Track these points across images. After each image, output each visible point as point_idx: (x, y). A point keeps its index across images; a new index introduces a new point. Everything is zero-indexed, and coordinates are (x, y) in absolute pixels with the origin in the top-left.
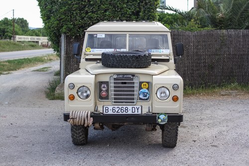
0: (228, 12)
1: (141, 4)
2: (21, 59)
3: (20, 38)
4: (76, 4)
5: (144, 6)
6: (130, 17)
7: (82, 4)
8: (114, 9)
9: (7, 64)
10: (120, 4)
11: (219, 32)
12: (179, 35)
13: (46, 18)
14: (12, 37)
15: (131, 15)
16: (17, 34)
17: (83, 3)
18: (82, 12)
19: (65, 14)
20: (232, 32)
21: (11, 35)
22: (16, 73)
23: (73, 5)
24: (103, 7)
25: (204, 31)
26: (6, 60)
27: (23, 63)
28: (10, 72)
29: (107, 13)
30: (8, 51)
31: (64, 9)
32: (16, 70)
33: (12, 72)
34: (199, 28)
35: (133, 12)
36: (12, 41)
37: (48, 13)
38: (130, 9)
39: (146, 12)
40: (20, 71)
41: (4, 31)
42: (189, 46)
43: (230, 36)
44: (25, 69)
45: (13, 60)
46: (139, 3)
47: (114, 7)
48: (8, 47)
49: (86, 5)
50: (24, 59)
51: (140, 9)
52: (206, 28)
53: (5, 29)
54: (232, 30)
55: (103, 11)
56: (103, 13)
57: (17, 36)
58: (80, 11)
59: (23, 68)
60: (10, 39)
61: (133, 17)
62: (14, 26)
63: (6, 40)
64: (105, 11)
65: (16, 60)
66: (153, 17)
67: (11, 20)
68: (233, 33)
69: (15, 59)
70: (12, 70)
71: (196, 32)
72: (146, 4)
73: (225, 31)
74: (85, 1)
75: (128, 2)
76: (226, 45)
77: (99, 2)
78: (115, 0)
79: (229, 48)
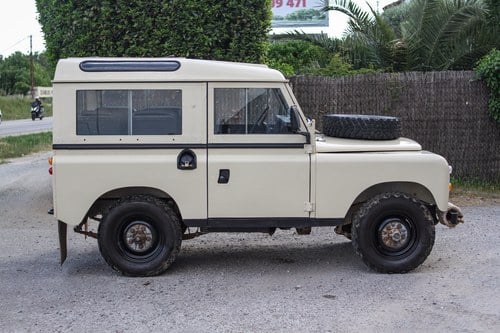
0: (415, 37)
1: (232, 25)
2: (34, 135)
3: (45, 93)
4: (106, 29)
5: (238, 31)
6: (210, 52)
7: (117, 28)
8: (179, 37)
9: (5, 144)
10: (190, 26)
11: (388, 78)
12: (309, 84)
13: (53, 55)
14: (28, 89)
15: (213, 47)
16: (39, 83)
17: (120, 27)
18: (118, 43)
19: (86, 47)
20: (414, 76)
21: (27, 86)
22: (17, 162)
23: (101, 30)
24: (159, 33)
25: (358, 75)
26: (4, 136)
27: (37, 142)
28: (6, 160)
29: (166, 45)
30: (19, 118)
31: (84, 38)
32: (21, 156)
33: (11, 160)
34: (349, 69)
35: (217, 42)
36: (28, 97)
37: (57, 47)
38: (210, 36)
39: (243, 41)
40: (28, 157)
41: (12, 79)
42: (329, 105)
43: (410, 85)
44: (40, 153)
45: (19, 137)
46: (228, 24)
47: (180, 32)
48: (18, 110)
49: (125, 30)
50: (42, 134)
51: (231, 35)
52: (363, 70)
53: (14, 74)
54: (415, 73)
55: (157, 42)
56: (158, 44)
57: (40, 89)
58: (115, 41)
59: (36, 151)
60: (25, 94)
61: (218, 52)
62: (32, 69)
63: (14, 97)
64: (163, 41)
65: (24, 137)
66: (256, 50)
67: (28, 57)
68: (416, 79)
69: (23, 134)
70: (13, 156)
71: (343, 78)
72: (243, 25)
73: (399, 76)
74: (123, 23)
75: (206, 23)
76: (401, 102)
77: (150, 24)
78: (180, 20)
79: (407, 107)
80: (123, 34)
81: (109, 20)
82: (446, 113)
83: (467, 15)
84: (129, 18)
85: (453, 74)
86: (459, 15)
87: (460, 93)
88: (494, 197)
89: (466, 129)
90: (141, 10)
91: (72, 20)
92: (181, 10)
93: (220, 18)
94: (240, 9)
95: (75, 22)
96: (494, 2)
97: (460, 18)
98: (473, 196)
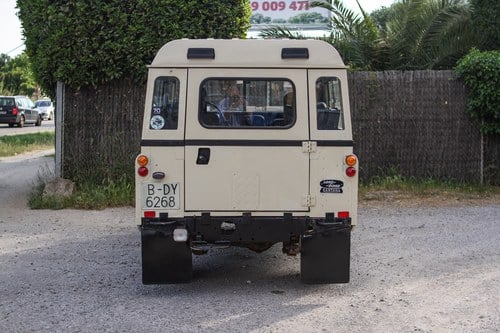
0: (399, 36)
1: (208, 22)
4: (81, 25)
5: (214, 27)
7: (92, 24)
8: (154, 33)
10: (165, 22)
11: (367, 76)
17: (95, 22)
18: (93, 39)
19: (62, 43)
20: (393, 75)
23: (76, 25)
24: (134, 29)
29: (141, 40)
31: (59, 33)
37: (34, 43)
43: (389, 84)
46: (204, 21)
47: (155, 28)
49: (100, 26)
54: (393, 71)
55: (133, 37)
56: (133, 40)
58: (90, 37)
64: (138, 36)
68: (395, 78)
72: (219, 22)
73: (378, 74)
74: (98, 19)
75: (181, 19)
76: (379, 101)
77: (125, 20)
78: (156, 15)
79: (386, 107)
80: (98, 29)
81: (84, 15)
82: (425, 113)
83: (452, 15)
84: (104, 14)
85: (432, 74)
86: (443, 15)
87: (439, 92)
88: (471, 198)
89: (445, 128)
90: (116, 6)
91: (48, 15)
92: (157, 6)
93: (196, 14)
94: (216, 6)
95: (50, 17)
96: (479, 2)
97: (444, 18)
98: (449, 196)
